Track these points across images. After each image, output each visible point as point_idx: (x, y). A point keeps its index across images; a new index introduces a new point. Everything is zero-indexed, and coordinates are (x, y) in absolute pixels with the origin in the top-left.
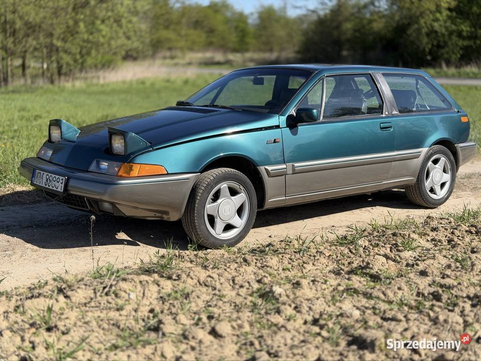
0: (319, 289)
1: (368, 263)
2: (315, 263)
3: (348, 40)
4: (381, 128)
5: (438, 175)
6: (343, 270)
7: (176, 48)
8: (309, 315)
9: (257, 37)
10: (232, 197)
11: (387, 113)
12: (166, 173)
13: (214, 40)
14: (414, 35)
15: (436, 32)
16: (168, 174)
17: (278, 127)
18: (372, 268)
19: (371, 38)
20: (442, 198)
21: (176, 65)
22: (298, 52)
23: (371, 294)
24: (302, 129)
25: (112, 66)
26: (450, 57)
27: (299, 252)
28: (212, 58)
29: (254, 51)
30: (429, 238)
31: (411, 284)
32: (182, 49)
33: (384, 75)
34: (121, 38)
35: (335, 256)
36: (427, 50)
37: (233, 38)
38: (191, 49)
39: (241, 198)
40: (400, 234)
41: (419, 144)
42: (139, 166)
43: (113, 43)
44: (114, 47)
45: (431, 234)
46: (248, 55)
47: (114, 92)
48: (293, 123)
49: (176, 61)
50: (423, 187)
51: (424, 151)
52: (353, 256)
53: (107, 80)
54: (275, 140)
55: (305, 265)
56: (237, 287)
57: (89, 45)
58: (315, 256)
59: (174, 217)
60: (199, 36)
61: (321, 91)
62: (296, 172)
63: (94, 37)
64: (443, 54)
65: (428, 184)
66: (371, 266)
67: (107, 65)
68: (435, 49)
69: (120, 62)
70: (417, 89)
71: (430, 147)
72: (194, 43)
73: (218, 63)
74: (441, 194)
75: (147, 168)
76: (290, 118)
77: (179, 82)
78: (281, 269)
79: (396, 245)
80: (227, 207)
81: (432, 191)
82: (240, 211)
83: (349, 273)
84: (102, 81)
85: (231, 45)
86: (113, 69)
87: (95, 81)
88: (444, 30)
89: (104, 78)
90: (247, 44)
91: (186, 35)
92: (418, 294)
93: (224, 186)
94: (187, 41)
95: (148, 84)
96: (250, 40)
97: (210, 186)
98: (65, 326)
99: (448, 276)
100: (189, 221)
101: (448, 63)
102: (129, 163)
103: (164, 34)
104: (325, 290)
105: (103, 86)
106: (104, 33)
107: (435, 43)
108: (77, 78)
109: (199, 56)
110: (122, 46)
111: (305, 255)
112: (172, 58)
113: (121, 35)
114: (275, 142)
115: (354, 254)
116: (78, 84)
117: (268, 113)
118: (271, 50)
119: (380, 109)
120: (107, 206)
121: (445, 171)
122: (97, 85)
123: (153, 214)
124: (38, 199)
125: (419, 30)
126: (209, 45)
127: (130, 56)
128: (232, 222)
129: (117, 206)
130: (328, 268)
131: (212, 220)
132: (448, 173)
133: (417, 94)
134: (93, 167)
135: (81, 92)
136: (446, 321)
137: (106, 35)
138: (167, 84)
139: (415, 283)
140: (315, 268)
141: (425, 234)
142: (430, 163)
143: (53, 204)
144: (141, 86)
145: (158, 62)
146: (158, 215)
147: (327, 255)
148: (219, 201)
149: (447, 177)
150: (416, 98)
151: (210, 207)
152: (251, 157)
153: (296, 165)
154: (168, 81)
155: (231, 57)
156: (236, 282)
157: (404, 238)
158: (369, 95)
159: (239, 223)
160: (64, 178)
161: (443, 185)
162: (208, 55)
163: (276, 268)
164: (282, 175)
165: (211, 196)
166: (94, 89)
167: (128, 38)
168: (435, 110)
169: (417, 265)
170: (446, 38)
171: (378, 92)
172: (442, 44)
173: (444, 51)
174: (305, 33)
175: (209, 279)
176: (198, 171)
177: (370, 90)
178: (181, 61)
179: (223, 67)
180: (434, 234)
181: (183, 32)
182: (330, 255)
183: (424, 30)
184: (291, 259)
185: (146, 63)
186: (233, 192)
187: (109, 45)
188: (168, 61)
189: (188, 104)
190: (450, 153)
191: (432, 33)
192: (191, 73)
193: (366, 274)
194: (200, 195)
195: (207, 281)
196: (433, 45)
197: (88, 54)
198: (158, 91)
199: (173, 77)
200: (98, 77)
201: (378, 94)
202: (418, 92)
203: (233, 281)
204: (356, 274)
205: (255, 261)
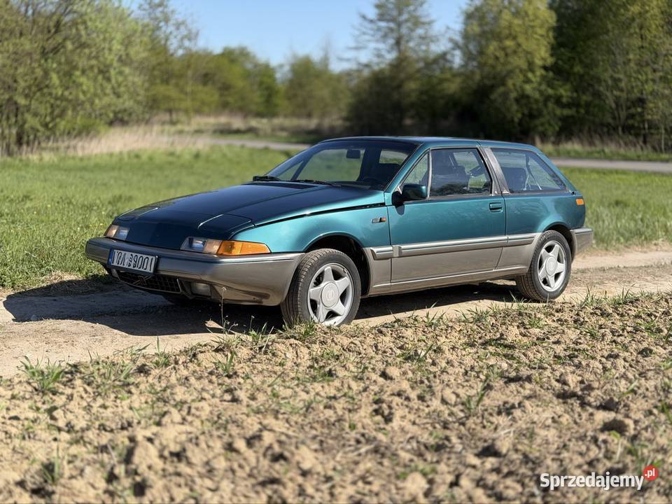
0: (460, 354)
1: (502, 335)
2: (448, 336)
3: (412, 105)
4: (491, 209)
5: (551, 265)
6: (477, 342)
7: (178, 110)
8: (461, 368)
9: (291, 97)
10: (336, 281)
11: (496, 192)
12: (269, 252)
13: (230, 100)
14: (500, 100)
15: (528, 97)
16: (271, 253)
17: (383, 205)
18: (506, 339)
19: (442, 102)
20: (556, 291)
21: (181, 132)
22: (346, 119)
23: (512, 355)
24: (409, 207)
25: (92, 133)
26: (546, 129)
27: (431, 326)
28: (229, 124)
29: (286, 116)
30: (555, 319)
31: (547, 349)
32: (186, 111)
33: (493, 149)
34: (108, 95)
35: (465, 331)
36: (516, 120)
37: (256, 97)
38: (198, 111)
39: (345, 282)
40: (526, 313)
41: (531, 228)
42: (241, 243)
43: (97, 101)
44: (99, 107)
45: (556, 314)
46: (277, 121)
47: (98, 167)
48: (398, 201)
49: (179, 127)
50: (536, 278)
51: (537, 236)
52: (482, 332)
53: (87, 152)
54: (381, 219)
55: (438, 337)
56: (380, 352)
57: (64, 104)
58: (446, 330)
59: (273, 301)
60: (210, 94)
61: (427, 165)
62: (403, 254)
63: (71, 93)
64: (536, 126)
65: (541, 274)
66: (505, 337)
67: (86, 131)
68: (527, 119)
69: (102, 128)
70: (528, 166)
71: (544, 232)
72: (203, 103)
73: (238, 132)
74: (555, 285)
75: (250, 246)
76: (396, 195)
77: (187, 157)
78: (416, 340)
79: (523, 324)
80: (331, 292)
81: (545, 282)
82: (343, 297)
83: (483, 344)
84: (80, 154)
85: (254, 107)
86: (95, 136)
87: (71, 153)
88: (537, 95)
89: (83, 148)
90: (276, 106)
91: (193, 92)
92: (555, 356)
93: (328, 268)
94: (193, 100)
95: (144, 158)
96: (281, 102)
97: (314, 268)
98: (244, 373)
99: (580, 344)
100: (291, 306)
101: (544, 137)
102: (230, 240)
103: (161, 89)
104: (464, 356)
105: (82, 159)
106: (85, 88)
107: (526, 112)
108: (44, 149)
109: (211, 121)
110: (109, 105)
111: (437, 328)
112: (173, 123)
113: (108, 91)
114: (381, 221)
115: (483, 330)
116: (48, 157)
117: (370, 189)
118: (309, 116)
119: (488, 186)
120: (202, 287)
121: (559, 260)
122: (74, 158)
123: (252, 298)
124: (90, 289)
125: (505, 95)
126: (224, 106)
127: (120, 120)
128: (335, 309)
129: (216, 287)
130: (461, 341)
131: (314, 305)
132: (562, 263)
133: (527, 173)
134: (184, 246)
135: (54, 167)
136: (588, 365)
137: (88, 91)
138: (171, 159)
139: (551, 348)
140: (449, 340)
141: (551, 314)
142: (543, 250)
143: (109, 295)
144: (135, 161)
145: (156, 128)
146: (257, 298)
147: (458, 329)
148: (322, 285)
149: (561, 267)
150: (526, 178)
151: (313, 292)
152: (357, 237)
153: (403, 247)
154: (172, 154)
155: (254, 123)
156: (379, 348)
157: (530, 318)
158: (476, 172)
159: (343, 310)
160: (154, 258)
161: (557, 276)
162: (223, 119)
163: (412, 339)
164: (388, 259)
165: (313, 280)
166: (71, 163)
167: (118, 96)
168: (547, 191)
169: (548, 338)
170: (541, 105)
171: (486, 168)
172: (535, 113)
173: (537, 122)
174: (356, 93)
175: (352, 345)
176: (302, 250)
177: (478, 167)
178: (187, 128)
179: (246, 136)
180: (560, 314)
181: (189, 89)
182: (461, 330)
183: (513, 95)
184: (424, 332)
185: (141, 129)
186: (337, 276)
187: (92, 104)
188: (167, 127)
189: (272, 179)
190: (565, 240)
191: (523, 98)
192: (203, 144)
193: (501, 345)
194: (303, 277)
195: (351, 347)
196: (523, 114)
197: (62, 115)
198: (161, 168)
199: (179, 149)
200: (75, 148)
201: (486, 171)
202: (529, 169)
203: (376, 347)
204: (491, 345)
205: (390, 332)
